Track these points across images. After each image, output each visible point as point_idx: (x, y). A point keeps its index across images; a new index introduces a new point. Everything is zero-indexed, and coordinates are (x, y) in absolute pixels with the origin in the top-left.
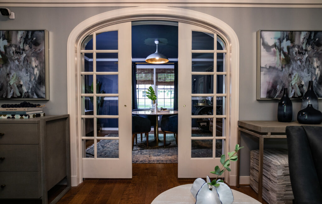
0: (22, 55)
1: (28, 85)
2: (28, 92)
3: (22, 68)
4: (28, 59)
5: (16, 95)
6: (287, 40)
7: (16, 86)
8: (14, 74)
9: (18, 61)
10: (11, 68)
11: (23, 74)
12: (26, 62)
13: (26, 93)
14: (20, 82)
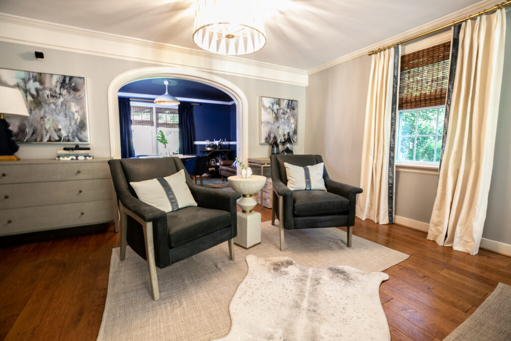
0: (59, 99)
1: (67, 129)
2: (68, 136)
3: (60, 112)
4: (66, 104)
5: (54, 138)
6: (277, 104)
7: (53, 130)
8: (50, 118)
9: (55, 105)
10: (45, 112)
11: (61, 117)
12: (64, 107)
13: (65, 137)
14: (58, 126)
